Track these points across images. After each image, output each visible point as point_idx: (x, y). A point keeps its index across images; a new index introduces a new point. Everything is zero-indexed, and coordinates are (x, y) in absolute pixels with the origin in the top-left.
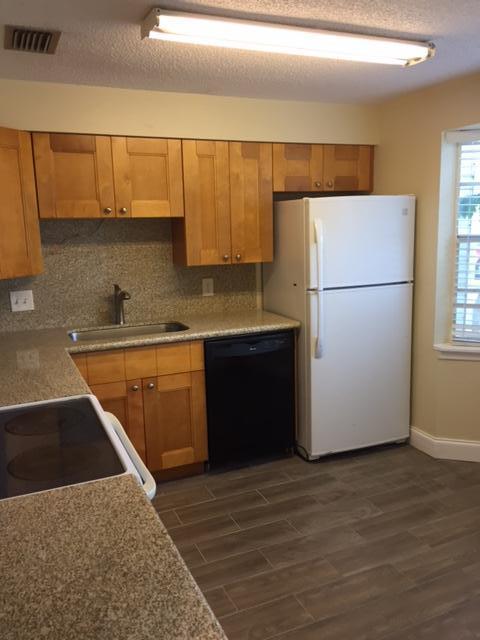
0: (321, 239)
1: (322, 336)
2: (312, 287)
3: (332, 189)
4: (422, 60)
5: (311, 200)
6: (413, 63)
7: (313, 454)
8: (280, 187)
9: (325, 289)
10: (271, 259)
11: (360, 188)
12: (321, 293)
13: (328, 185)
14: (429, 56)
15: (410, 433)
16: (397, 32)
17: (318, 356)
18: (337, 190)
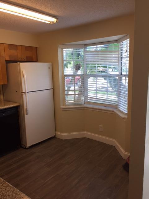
0: (25, 76)
1: (28, 107)
2: (23, 92)
3: (25, 60)
4: (55, 23)
5: (21, 63)
6: (52, 23)
7: (27, 146)
8: (8, 59)
9: (28, 92)
10: (7, 83)
11: (34, 60)
12: (27, 94)
13: (24, 59)
14: (57, 21)
15: (55, 133)
16: (48, 13)
17: (27, 114)
18: (27, 60)
